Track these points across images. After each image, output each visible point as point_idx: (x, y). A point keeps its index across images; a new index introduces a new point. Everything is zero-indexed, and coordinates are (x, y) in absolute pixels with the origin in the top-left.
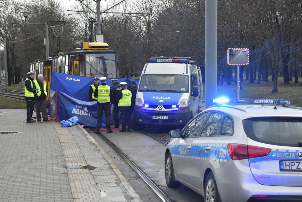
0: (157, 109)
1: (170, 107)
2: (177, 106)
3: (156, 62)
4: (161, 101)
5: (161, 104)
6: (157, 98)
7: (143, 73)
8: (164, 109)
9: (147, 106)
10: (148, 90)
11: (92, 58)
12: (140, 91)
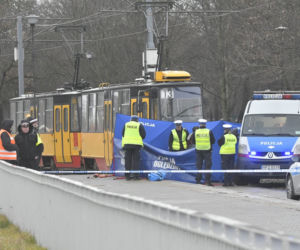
0: (266, 157)
1: (282, 154)
2: (292, 153)
3: (261, 98)
4: (271, 147)
5: (271, 151)
6: (265, 143)
7: (246, 113)
8: (275, 157)
9: (254, 153)
10: (254, 135)
11: (168, 94)
12: (244, 135)
